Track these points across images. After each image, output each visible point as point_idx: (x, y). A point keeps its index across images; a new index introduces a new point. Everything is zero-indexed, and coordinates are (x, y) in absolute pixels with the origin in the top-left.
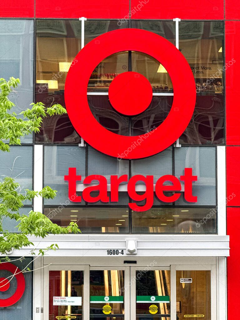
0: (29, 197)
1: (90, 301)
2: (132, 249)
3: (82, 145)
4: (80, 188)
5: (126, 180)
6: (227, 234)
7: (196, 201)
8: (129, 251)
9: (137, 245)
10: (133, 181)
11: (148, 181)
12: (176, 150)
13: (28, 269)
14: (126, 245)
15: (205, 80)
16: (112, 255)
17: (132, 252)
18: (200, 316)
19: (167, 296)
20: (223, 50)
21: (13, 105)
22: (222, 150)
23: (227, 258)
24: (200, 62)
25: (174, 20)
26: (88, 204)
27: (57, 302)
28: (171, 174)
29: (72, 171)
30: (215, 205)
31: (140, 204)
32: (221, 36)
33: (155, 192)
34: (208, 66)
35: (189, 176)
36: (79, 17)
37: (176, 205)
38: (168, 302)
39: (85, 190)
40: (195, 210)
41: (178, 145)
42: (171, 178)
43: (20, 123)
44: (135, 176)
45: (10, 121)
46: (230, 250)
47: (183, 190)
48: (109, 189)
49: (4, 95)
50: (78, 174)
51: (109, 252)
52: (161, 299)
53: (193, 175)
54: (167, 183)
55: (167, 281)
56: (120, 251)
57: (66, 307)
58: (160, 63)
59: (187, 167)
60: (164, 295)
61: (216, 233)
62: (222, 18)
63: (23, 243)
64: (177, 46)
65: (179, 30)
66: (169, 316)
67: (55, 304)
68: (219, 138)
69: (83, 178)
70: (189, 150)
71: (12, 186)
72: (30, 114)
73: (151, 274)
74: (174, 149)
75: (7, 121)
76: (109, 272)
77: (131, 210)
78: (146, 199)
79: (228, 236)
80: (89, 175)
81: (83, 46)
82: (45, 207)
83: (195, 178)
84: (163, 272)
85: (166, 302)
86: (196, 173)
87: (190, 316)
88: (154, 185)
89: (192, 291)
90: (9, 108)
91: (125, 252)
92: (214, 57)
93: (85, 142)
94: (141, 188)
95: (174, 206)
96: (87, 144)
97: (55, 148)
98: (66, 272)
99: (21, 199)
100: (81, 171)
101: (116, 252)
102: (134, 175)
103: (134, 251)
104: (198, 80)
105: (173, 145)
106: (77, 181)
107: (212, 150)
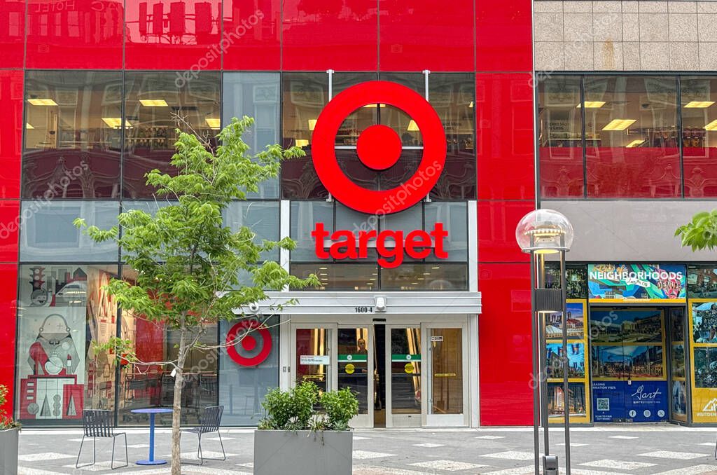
0: (267, 248)
1: (339, 359)
2: (381, 306)
3: (330, 200)
4: (328, 244)
5: (375, 235)
6: (479, 291)
7: (447, 257)
8: (378, 308)
9: (386, 303)
10: (382, 238)
11: (398, 236)
12: (426, 207)
13: (265, 325)
14: (375, 303)
15: (455, 136)
16: (361, 313)
17: (381, 310)
18: (451, 375)
19: (418, 355)
20: (474, 105)
21: (249, 148)
22: (473, 205)
23: (479, 315)
24: (451, 118)
25: (423, 72)
26: (336, 261)
27: (305, 360)
28: (421, 229)
29: (319, 227)
30: (466, 261)
31: (389, 260)
32: (472, 88)
33: (404, 248)
34: (458, 122)
35: (439, 232)
36: (326, 70)
37: (426, 260)
38: (419, 361)
39: (333, 246)
40: (447, 267)
41: (428, 200)
42: (422, 233)
43: (254, 165)
44: (384, 232)
45: (244, 164)
46: (482, 307)
47: (433, 245)
48: (358, 245)
49: (237, 136)
50: (325, 229)
51: (358, 309)
52: (413, 357)
53: (444, 230)
54: (417, 239)
55: (418, 341)
56: (369, 309)
57: (318, 366)
58: (411, 118)
59: (438, 222)
60: (416, 353)
61: (468, 290)
62: (473, 70)
63: (259, 297)
64: (427, 99)
65: (429, 83)
66: (420, 375)
67: (302, 363)
68: (470, 196)
69: (331, 234)
70: (439, 205)
71: (248, 235)
72: (265, 156)
73: (403, 331)
74: (424, 203)
75: (240, 164)
76: (361, 330)
77: (380, 267)
78: (395, 256)
79: (480, 293)
80: (337, 230)
81: (330, 99)
82: (291, 264)
83: (446, 233)
84: (414, 330)
85: (417, 361)
86: (447, 227)
87: (441, 375)
88: (404, 241)
89: (443, 350)
90: (243, 151)
91: (374, 309)
92: (464, 114)
93: (333, 197)
94: (390, 244)
95: (424, 262)
96: (335, 199)
97: (310, 203)
98: (319, 331)
99: (258, 249)
100: (328, 228)
101: (365, 309)
102: (385, 230)
103: (383, 308)
104: (449, 136)
105: (422, 200)
106: (324, 238)
107: (464, 204)
